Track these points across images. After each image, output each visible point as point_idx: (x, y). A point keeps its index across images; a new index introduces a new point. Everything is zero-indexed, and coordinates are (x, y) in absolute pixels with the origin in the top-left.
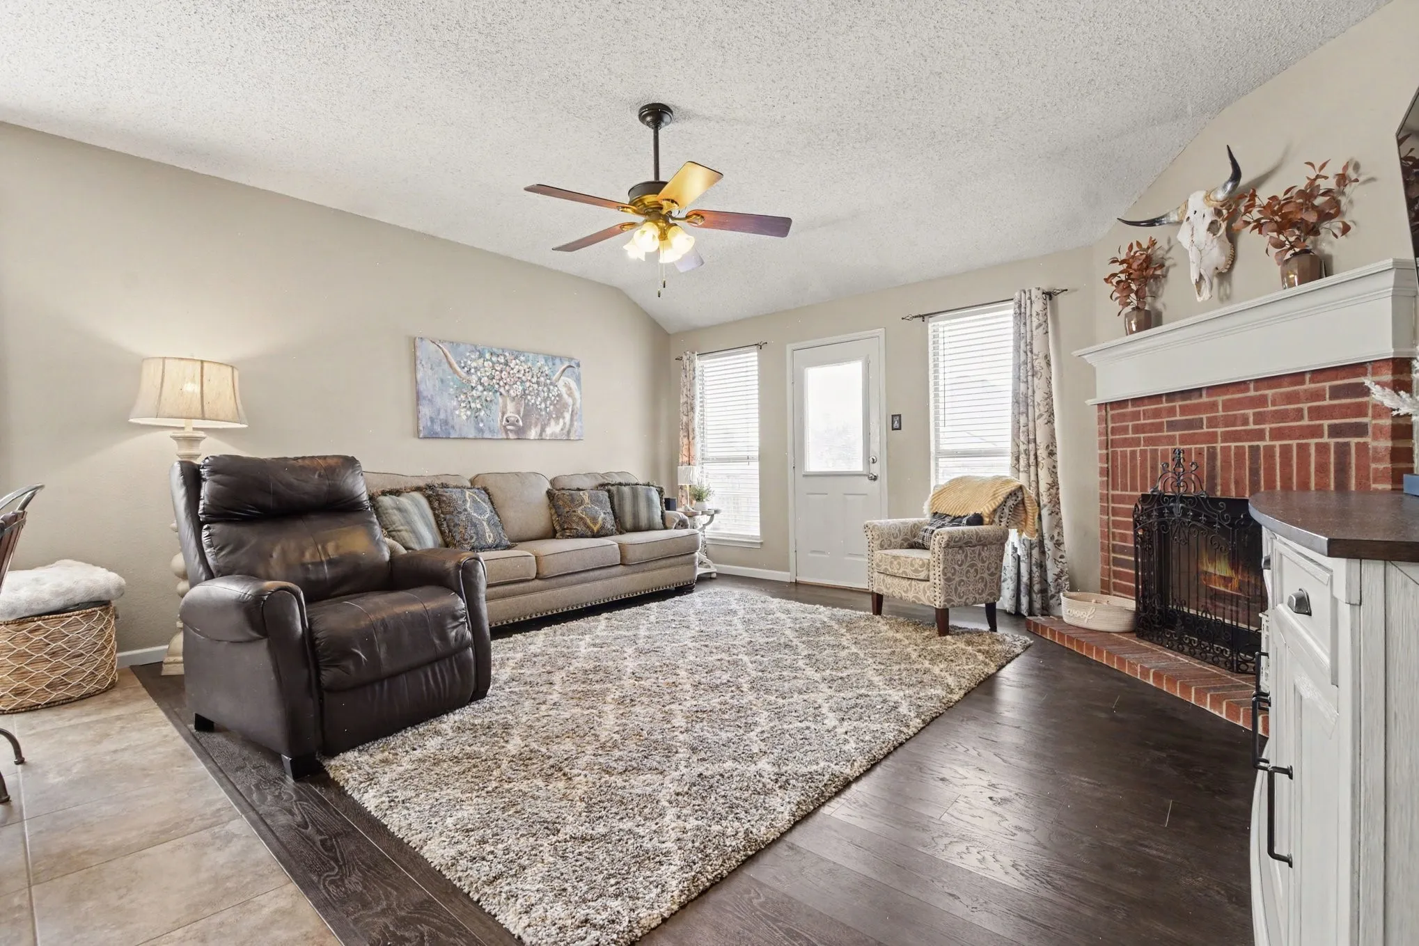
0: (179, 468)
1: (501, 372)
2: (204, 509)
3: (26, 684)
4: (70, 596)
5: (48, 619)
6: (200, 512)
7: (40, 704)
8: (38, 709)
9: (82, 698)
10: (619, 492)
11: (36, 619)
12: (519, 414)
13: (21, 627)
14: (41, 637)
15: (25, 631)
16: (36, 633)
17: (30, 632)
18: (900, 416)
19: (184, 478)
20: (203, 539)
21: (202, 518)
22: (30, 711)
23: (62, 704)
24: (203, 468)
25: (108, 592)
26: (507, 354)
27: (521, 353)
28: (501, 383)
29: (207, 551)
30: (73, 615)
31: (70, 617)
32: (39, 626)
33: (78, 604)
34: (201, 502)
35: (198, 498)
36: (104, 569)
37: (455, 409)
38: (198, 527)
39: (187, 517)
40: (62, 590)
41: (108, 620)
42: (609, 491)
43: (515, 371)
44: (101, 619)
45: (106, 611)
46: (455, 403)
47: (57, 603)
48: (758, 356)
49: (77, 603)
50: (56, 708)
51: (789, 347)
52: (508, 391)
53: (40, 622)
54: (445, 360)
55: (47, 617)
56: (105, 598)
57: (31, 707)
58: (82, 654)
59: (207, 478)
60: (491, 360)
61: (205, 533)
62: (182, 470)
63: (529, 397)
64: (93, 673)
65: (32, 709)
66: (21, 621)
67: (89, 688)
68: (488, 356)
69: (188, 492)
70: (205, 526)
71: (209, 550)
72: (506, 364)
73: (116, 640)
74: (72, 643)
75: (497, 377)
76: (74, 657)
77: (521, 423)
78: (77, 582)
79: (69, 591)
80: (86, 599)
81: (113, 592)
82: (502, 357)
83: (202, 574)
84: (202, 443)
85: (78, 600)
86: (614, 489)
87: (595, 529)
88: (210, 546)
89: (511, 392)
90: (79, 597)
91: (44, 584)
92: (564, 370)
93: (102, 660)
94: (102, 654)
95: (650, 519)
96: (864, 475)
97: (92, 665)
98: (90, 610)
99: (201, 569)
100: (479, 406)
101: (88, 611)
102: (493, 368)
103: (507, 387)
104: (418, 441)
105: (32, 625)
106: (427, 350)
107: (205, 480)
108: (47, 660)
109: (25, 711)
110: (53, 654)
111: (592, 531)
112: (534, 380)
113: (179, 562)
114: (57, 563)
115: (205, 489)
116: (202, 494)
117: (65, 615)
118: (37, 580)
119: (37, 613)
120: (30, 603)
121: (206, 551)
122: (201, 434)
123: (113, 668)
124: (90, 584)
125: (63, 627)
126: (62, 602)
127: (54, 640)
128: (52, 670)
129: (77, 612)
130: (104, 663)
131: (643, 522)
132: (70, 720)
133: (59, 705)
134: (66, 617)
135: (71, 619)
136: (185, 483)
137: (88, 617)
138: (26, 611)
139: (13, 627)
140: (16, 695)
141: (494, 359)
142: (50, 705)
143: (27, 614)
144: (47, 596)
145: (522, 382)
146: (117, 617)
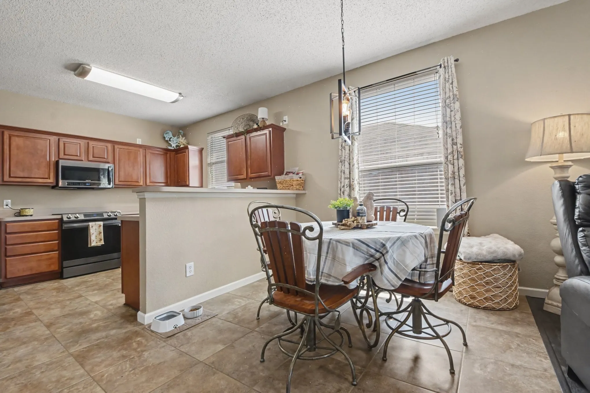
0: (558, 185)
2: (579, 215)
3: (475, 294)
4: (494, 255)
5: (485, 265)
6: (575, 218)
7: (480, 306)
8: (479, 308)
9: (499, 310)
11: (480, 263)
13: (473, 266)
14: (482, 273)
15: (475, 268)
16: (480, 271)
17: (477, 269)
19: (562, 192)
20: (579, 239)
21: (578, 222)
22: (476, 308)
23: (491, 310)
24: (578, 184)
25: (514, 256)
29: (583, 248)
30: (496, 265)
31: (495, 266)
32: (481, 267)
33: (499, 260)
34: (577, 211)
35: (574, 207)
36: (513, 242)
38: (574, 228)
39: (565, 220)
40: (492, 250)
41: (514, 271)
44: (510, 270)
45: (513, 266)
47: (489, 257)
49: (499, 258)
50: (487, 311)
53: (481, 266)
55: (485, 263)
56: (513, 259)
57: (477, 306)
58: (500, 287)
59: (581, 192)
61: (580, 235)
62: (560, 186)
64: (506, 298)
65: (477, 307)
66: (474, 263)
67: (504, 305)
69: (565, 203)
70: (581, 229)
71: (584, 248)
73: (518, 282)
74: (496, 280)
76: (497, 287)
78: (499, 248)
79: (495, 252)
80: (503, 258)
81: (517, 256)
83: (578, 265)
84: (570, 169)
85: (499, 257)
88: (584, 245)
90: (500, 255)
91: (484, 246)
93: (511, 292)
94: (511, 289)
97: (505, 294)
98: (505, 264)
99: (577, 261)
101: (504, 264)
105: (478, 267)
107: (579, 193)
108: (484, 285)
109: (474, 307)
110: (487, 283)
113: (556, 243)
114: (491, 235)
115: (580, 200)
116: (577, 204)
117: (493, 264)
118: (481, 244)
119: (480, 260)
120: (477, 255)
121: (581, 249)
122: (570, 163)
123: (516, 297)
124: (505, 250)
125: (491, 270)
126: (492, 257)
127: (488, 276)
128: (487, 291)
129: (499, 264)
130: (512, 294)
132: (493, 324)
133: (489, 310)
134: (493, 265)
135: (496, 267)
136: (563, 195)
137: (504, 267)
138: (475, 259)
139: (470, 265)
140: (471, 298)
142: (485, 309)
143: (476, 260)
144: (484, 253)
146: (519, 270)
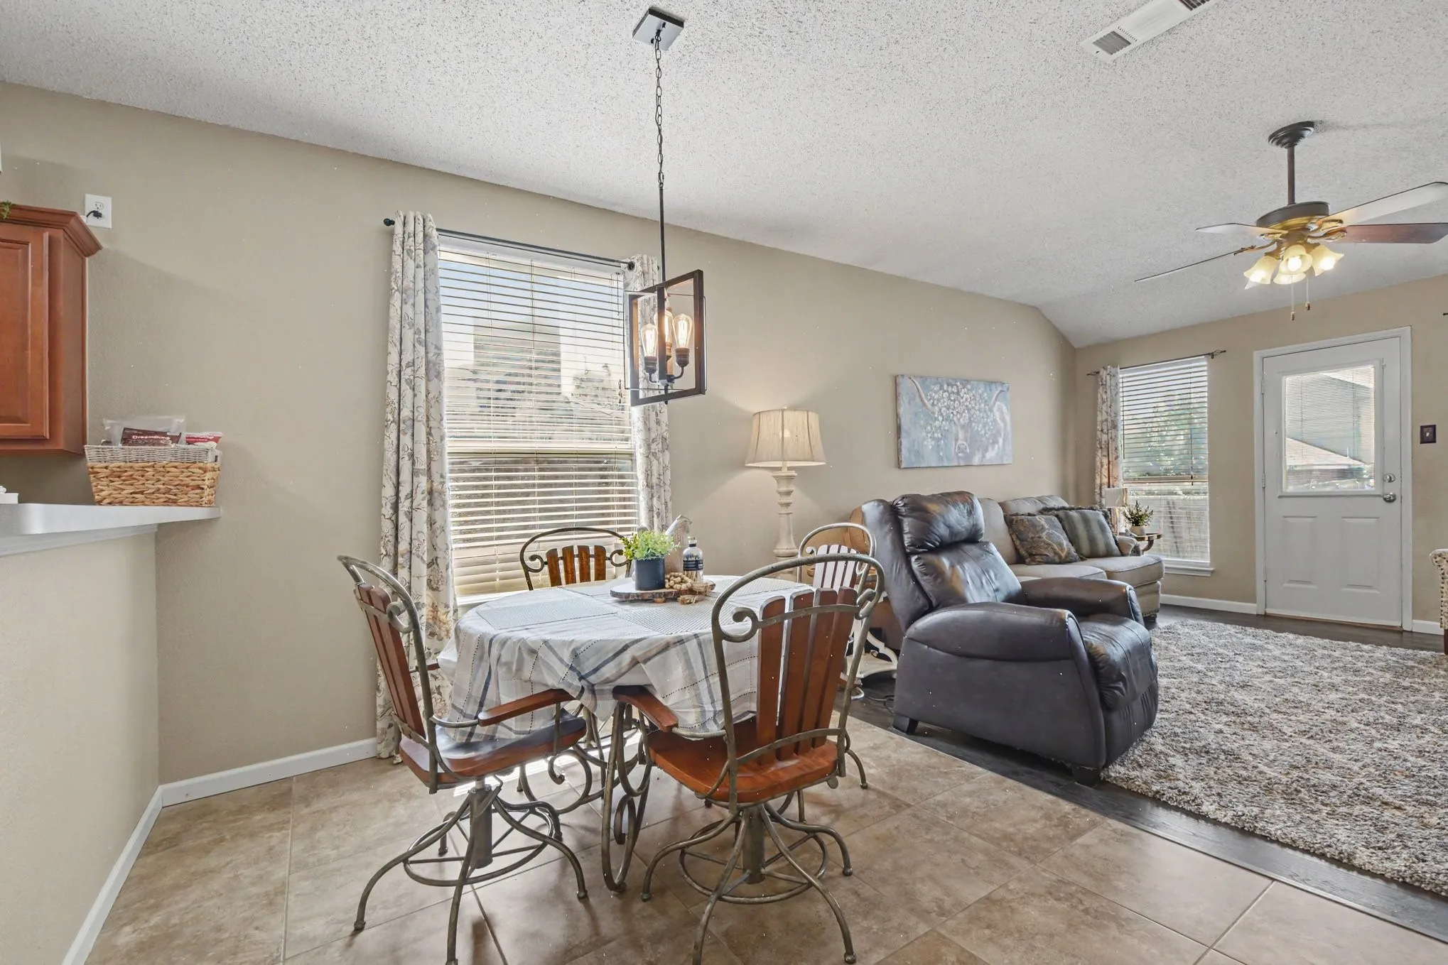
1: (954, 401)
10: (1068, 516)
12: (966, 441)
18: (1434, 427)
26: (958, 384)
27: (968, 381)
28: (955, 413)
37: (924, 440)
42: (1057, 516)
43: (964, 399)
46: (924, 434)
48: (1209, 366)
51: (1257, 355)
52: (959, 420)
54: (917, 395)
60: (947, 391)
63: (973, 424)
68: (945, 387)
72: (958, 393)
75: (952, 407)
77: (968, 450)
82: (955, 387)
86: (1061, 513)
87: (1063, 555)
89: (961, 420)
92: (997, 396)
95: (1107, 545)
96: (1379, 496)
100: (940, 436)
102: (949, 398)
103: (959, 416)
104: (898, 471)
106: (905, 385)
111: (1060, 557)
112: (977, 408)
122: (793, 472)
131: (1101, 547)
141: (950, 389)
145: (969, 410)
